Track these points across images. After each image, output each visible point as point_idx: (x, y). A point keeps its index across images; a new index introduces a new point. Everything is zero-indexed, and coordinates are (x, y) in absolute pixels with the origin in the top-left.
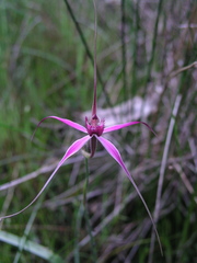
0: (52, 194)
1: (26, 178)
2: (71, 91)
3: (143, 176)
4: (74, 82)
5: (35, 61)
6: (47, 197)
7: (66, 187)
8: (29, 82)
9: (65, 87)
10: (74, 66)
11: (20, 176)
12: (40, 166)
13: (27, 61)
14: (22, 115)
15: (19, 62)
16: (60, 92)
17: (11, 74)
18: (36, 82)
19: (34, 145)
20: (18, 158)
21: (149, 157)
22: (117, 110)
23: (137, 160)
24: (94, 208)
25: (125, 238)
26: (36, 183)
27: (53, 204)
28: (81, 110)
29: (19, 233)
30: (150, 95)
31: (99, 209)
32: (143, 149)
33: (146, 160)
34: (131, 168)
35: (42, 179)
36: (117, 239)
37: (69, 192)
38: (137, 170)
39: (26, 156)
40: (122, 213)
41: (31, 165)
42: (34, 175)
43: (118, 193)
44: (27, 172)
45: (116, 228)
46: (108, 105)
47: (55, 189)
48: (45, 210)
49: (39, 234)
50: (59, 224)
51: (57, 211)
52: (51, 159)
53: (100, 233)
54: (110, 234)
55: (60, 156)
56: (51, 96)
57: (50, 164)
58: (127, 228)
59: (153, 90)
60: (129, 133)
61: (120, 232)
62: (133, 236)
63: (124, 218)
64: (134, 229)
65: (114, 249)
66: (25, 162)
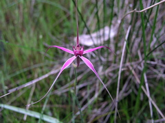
0: (58, 86)
1: (42, 78)
2: (67, 23)
3: (111, 74)
4: (69, 18)
5: (45, 6)
6: (55, 88)
7: (66, 82)
8: (42, 19)
9: (64, 21)
10: (69, 9)
11: (38, 77)
12: (50, 71)
13: (40, 7)
14: (38, 40)
15: (36, 7)
16: (60, 25)
17: (31, 15)
18: (46, 19)
19: (47, 58)
20: (37, 66)
21: (115, 63)
22: (94, 35)
23: (107, 65)
24: (83, 94)
25: (102, 111)
26: (48, 80)
27: (59, 92)
28: (73, 35)
29: (39, 110)
30: (114, 25)
31: (86, 94)
32: (111, 58)
33: (113, 65)
34: (104, 70)
35: (52, 78)
36: (98, 111)
37: (68, 85)
38: (107, 71)
39: (42, 64)
40: (99, 96)
41: (45, 69)
42: (47, 76)
43: (97, 85)
44: (43, 73)
45: (97, 104)
46: (89, 33)
47: (60, 83)
48: (55, 96)
49: (51, 110)
50: (63, 104)
51: (62, 96)
52: (57, 65)
53: (87, 108)
54: (93, 108)
55: (62, 63)
56: (55, 28)
57: (57, 68)
58: (104, 105)
59: (116, 22)
60: (102, 49)
61: (99, 107)
62: (107, 109)
63: (101, 99)
64: (107, 105)
65: (96, 117)
66: (41, 68)
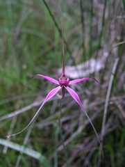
0: (40, 119)
1: (24, 110)
2: (52, 55)
3: (96, 108)
4: (53, 49)
5: (29, 37)
6: (37, 121)
7: (49, 114)
8: (25, 50)
9: (47, 53)
10: (53, 39)
11: (20, 108)
12: (33, 102)
13: (24, 37)
14: (22, 70)
15: (19, 37)
16: (45, 56)
17: (14, 44)
18: (30, 50)
19: (29, 89)
20: (19, 97)
21: (100, 96)
22: (80, 67)
23: (92, 99)
24: (66, 127)
25: (86, 146)
26: (30, 113)
27: (41, 125)
28: (58, 67)
29: (20, 143)
30: (101, 57)
31: (69, 128)
32: (96, 92)
33: (98, 99)
34: (89, 103)
35: (34, 110)
36: (80, 147)
37: (51, 117)
38: (93, 104)
39: (24, 96)
40: (83, 131)
41: (27, 101)
42: (29, 107)
43: (81, 118)
44: (25, 105)
45: (80, 140)
46: (74, 64)
47: (42, 116)
48: (36, 129)
49: (32, 144)
50: (44, 137)
51: (44, 129)
52: (40, 98)
53: (70, 143)
54: (76, 144)
55: (45, 96)
56: (39, 59)
57: (39, 101)
58: (87, 140)
59: (102, 55)
60: (87, 81)
61: (82, 142)
62: (90, 145)
63: (85, 134)
64: (91, 141)
65: (79, 153)
66: (23, 99)
